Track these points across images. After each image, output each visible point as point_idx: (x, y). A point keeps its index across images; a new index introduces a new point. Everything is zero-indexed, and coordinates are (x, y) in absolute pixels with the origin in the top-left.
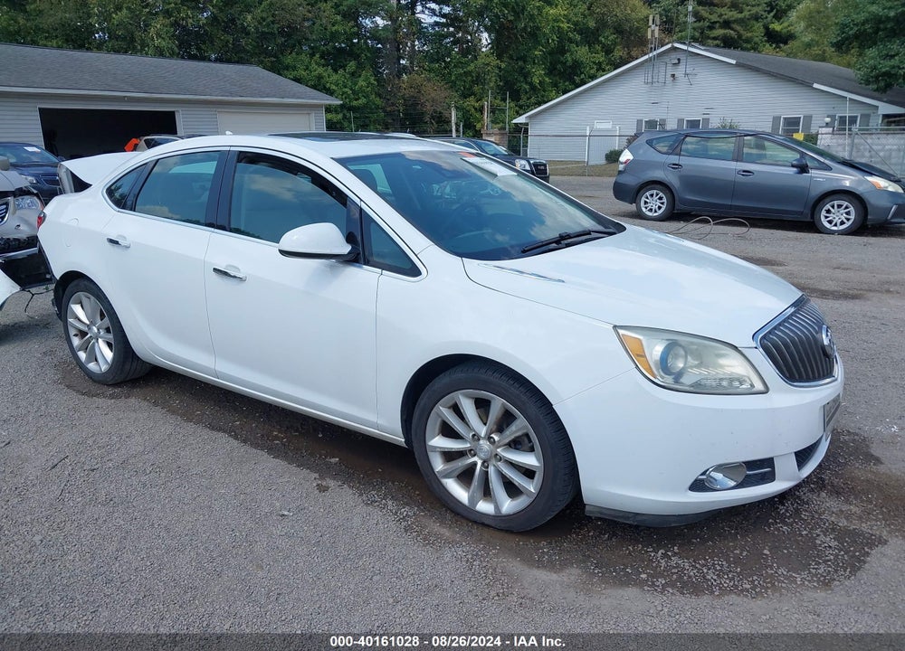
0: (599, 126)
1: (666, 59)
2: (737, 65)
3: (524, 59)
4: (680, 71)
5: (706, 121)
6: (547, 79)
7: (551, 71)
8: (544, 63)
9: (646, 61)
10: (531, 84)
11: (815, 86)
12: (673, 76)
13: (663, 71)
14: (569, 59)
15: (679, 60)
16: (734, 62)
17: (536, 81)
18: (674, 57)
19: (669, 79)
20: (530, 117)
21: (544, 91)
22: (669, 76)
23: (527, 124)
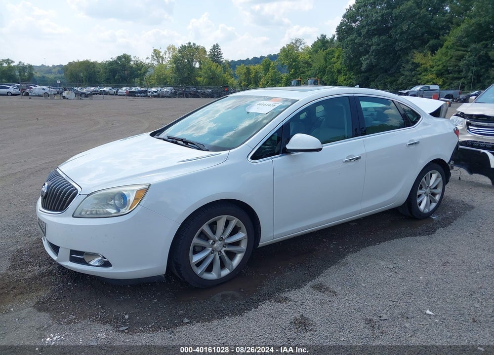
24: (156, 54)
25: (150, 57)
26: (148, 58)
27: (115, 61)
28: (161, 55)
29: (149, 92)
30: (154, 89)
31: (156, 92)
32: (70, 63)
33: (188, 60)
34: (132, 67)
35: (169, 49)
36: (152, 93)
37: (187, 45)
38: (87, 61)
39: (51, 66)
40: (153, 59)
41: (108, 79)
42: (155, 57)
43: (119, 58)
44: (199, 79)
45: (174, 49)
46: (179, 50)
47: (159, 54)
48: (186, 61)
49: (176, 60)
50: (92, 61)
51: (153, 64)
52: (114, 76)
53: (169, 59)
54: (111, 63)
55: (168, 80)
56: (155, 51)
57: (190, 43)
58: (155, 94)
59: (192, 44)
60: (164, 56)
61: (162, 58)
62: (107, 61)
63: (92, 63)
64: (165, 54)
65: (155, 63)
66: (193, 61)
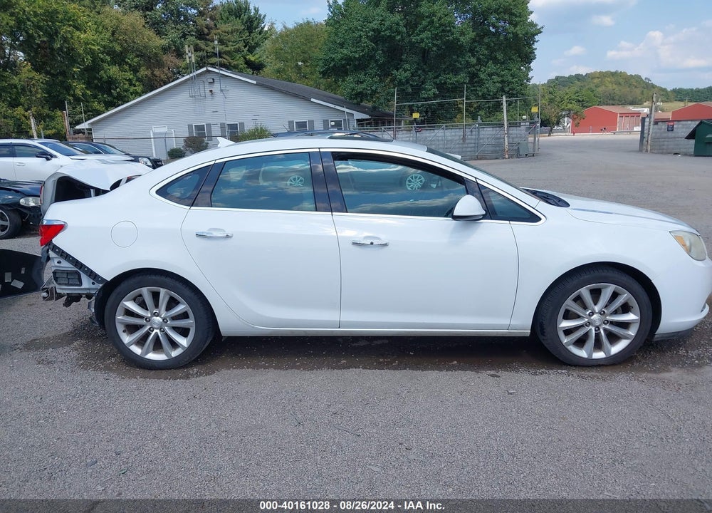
0: (157, 130)
1: (203, 78)
2: (256, 85)
3: (63, 74)
4: (216, 88)
5: (242, 124)
6: (88, 92)
7: (89, 85)
8: (83, 79)
9: (188, 79)
10: (74, 95)
11: (312, 100)
12: (211, 91)
13: (203, 88)
14: (104, 76)
15: (213, 79)
16: (255, 82)
17: (79, 93)
18: (209, 78)
19: (208, 93)
20: (92, 124)
21: (87, 102)
22: (208, 91)
23: (90, 130)
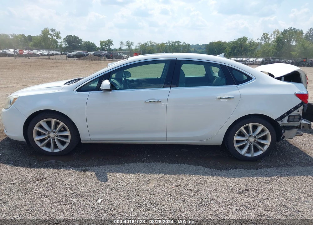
24: (264, 36)
25: (260, 38)
26: (258, 39)
27: (236, 41)
28: (268, 36)
29: (248, 61)
30: (251, 60)
31: (252, 61)
32: (211, 43)
33: (288, 40)
34: (246, 45)
35: (274, 32)
36: (250, 62)
37: (288, 29)
38: (220, 41)
39: (201, 45)
40: (262, 39)
41: (230, 53)
42: (263, 38)
43: (239, 39)
44: (293, 53)
45: (278, 32)
46: (282, 33)
47: (267, 36)
48: (286, 40)
49: (278, 40)
50: (223, 41)
51: (261, 43)
52: (234, 51)
53: (273, 39)
54: (234, 43)
55: (270, 54)
56: (264, 34)
57: (291, 28)
58: (251, 63)
59: (292, 29)
60: (270, 38)
61: (269, 39)
62: (232, 41)
63: (222, 43)
64: (271, 36)
65: (263, 42)
66: (291, 40)
